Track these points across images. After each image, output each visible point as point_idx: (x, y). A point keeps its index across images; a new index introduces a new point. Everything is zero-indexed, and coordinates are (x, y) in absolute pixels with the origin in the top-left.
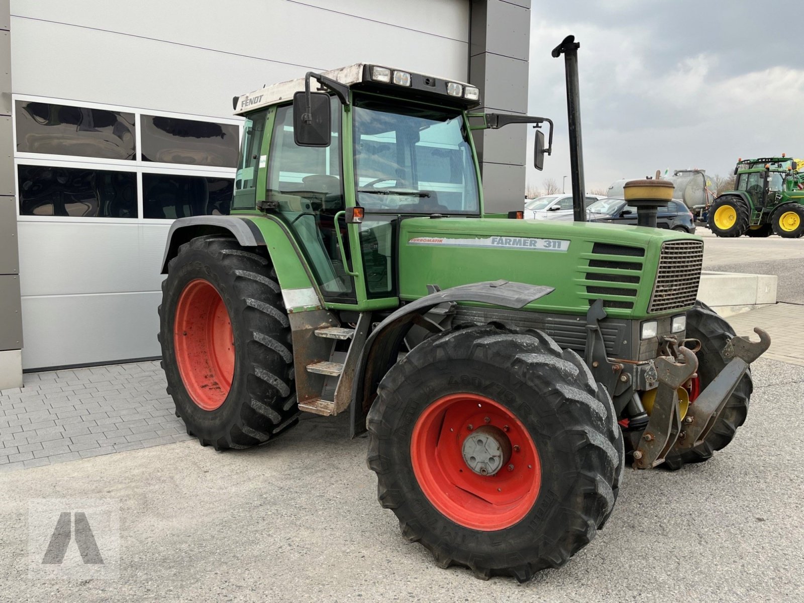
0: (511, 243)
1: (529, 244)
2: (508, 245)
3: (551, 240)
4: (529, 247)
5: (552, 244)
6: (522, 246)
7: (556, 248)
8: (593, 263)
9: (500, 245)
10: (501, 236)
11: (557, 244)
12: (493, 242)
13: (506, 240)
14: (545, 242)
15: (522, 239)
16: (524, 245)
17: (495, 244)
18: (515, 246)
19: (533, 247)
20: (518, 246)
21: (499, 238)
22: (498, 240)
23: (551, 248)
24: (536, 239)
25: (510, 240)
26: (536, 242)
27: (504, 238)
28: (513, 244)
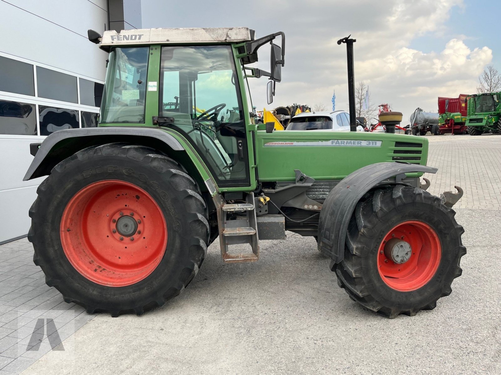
0: (345, 143)
1: (357, 143)
2: (343, 145)
3: (371, 141)
4: (357, 145)
5: (371, 143)
6: (352, 145)
7: (374, 145)
8: (396, 152)
9: (337, 145)
10: (338, 140)
11: (374, 143)
12: (332, 143)
13: (341, 142)
14: (367, 142)
15: (352, 141)
16: (354, 144)
17: (334, 144)
18: (348, 145)
19: (359, 145)
20: (350, 145)
21: (336, 141)
22: (335, 142)
23: (371, 145)
24: (361, 141)
25: (344, 142)
26: (361, 142)
27: (340, 141)
28: (347, 144)
